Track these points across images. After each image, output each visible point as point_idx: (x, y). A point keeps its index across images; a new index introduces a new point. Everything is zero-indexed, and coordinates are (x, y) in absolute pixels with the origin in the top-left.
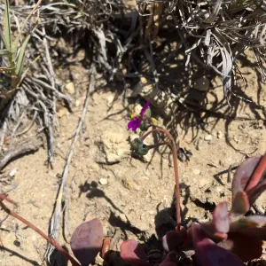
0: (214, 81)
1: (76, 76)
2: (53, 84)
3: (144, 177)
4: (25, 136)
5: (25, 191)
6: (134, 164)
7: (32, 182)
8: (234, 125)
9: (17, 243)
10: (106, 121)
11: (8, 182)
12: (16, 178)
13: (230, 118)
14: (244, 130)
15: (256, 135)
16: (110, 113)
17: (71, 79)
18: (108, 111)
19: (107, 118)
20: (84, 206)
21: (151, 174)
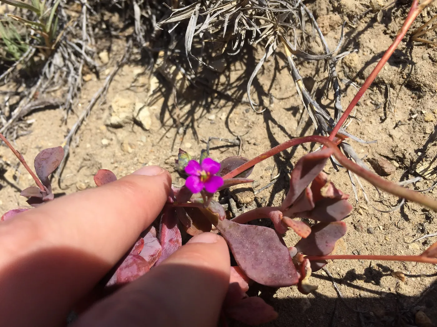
0: (234, 65)
1: (114, 48)
2: (84, 48)
3: (139, 143)
4: (53, 94)
5: (36, 138)
6: (135, 130)
7: (44, 132)
8: (240, 109)
9: (15, 178)
10: (127, 91)
11: (25, 128)
12: (33, 126)
13: (237, 101)
14: (246, 114)
15: (253, 120)
16: (133, 85)
17: (109, 50)
18: (133, 82)
19: (128, 89)
20: (81, 160)
21: (147, 141)
